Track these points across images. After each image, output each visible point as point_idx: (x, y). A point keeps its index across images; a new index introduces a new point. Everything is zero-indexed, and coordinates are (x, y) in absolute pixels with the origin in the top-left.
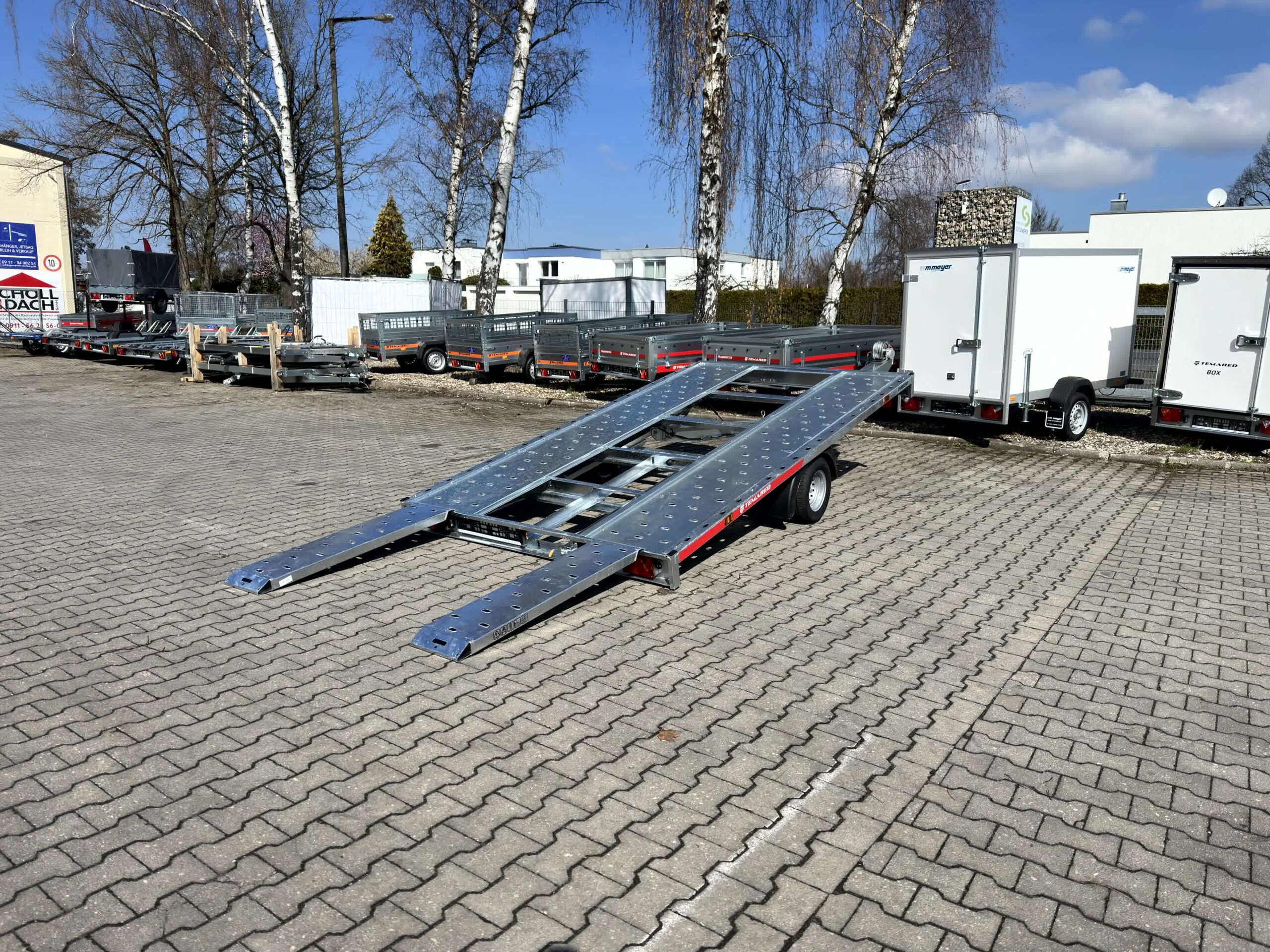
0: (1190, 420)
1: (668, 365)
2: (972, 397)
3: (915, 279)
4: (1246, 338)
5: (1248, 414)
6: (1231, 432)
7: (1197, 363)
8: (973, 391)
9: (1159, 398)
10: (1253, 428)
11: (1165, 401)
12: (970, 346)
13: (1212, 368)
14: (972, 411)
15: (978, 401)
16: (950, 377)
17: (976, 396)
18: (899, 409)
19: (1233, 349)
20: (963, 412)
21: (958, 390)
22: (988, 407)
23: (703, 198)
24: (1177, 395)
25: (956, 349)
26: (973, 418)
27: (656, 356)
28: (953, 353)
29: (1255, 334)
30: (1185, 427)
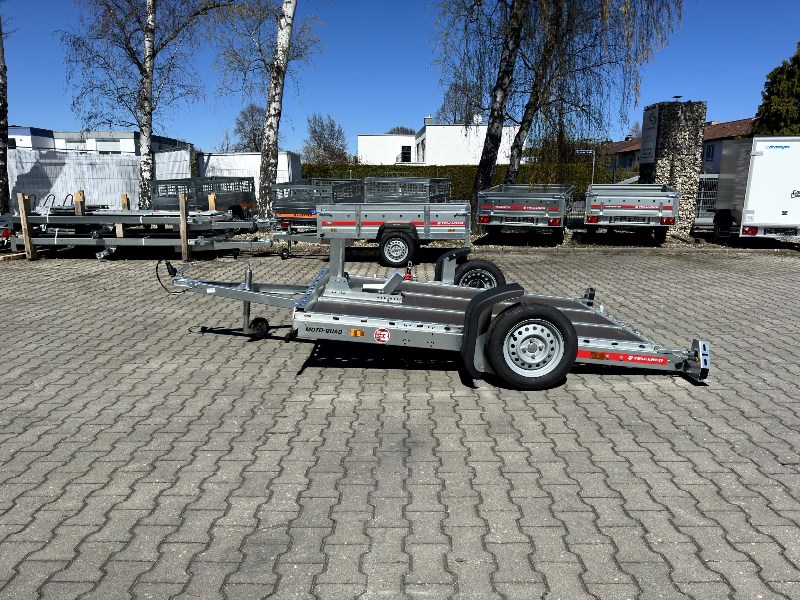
3: (761, 154)
14: (795, 233)
16: (784, 213)
28: (789, 198)
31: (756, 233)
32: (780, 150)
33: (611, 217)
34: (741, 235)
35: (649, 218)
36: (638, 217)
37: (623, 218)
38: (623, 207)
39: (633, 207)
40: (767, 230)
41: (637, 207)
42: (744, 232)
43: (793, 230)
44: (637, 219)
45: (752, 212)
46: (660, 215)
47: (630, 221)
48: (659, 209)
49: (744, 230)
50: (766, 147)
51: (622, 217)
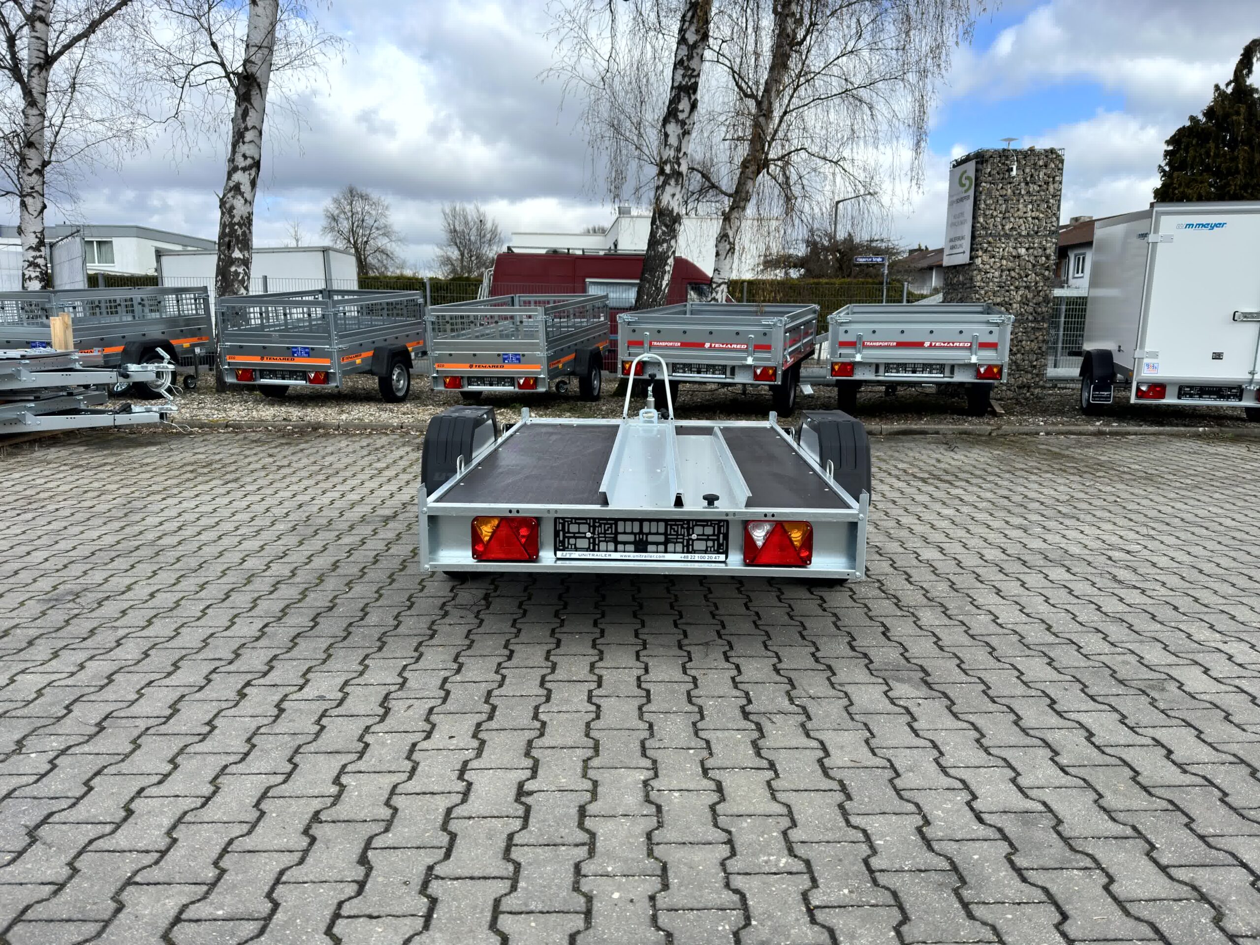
12: (1253, 319)
14: (1241, 395)
31: (1163, 397)
32: (1205, 231)
33: (877, 366)
34: (1133, 400)
35: (952, 367)
36: (931, 365)
37: (902, 366)
38: (901, 345)
39: (919, 345)
40: (1185, 389)
41: (927, 344)
42: (1140, 394)
43: (1236, 391)
44: (927, 367)
45: (1155, 355)
46: (974, 359)
47: (914, 372)
48: (970, 348)
49: (1138, 389)
50: (1179, 226)
51: (898, 365)
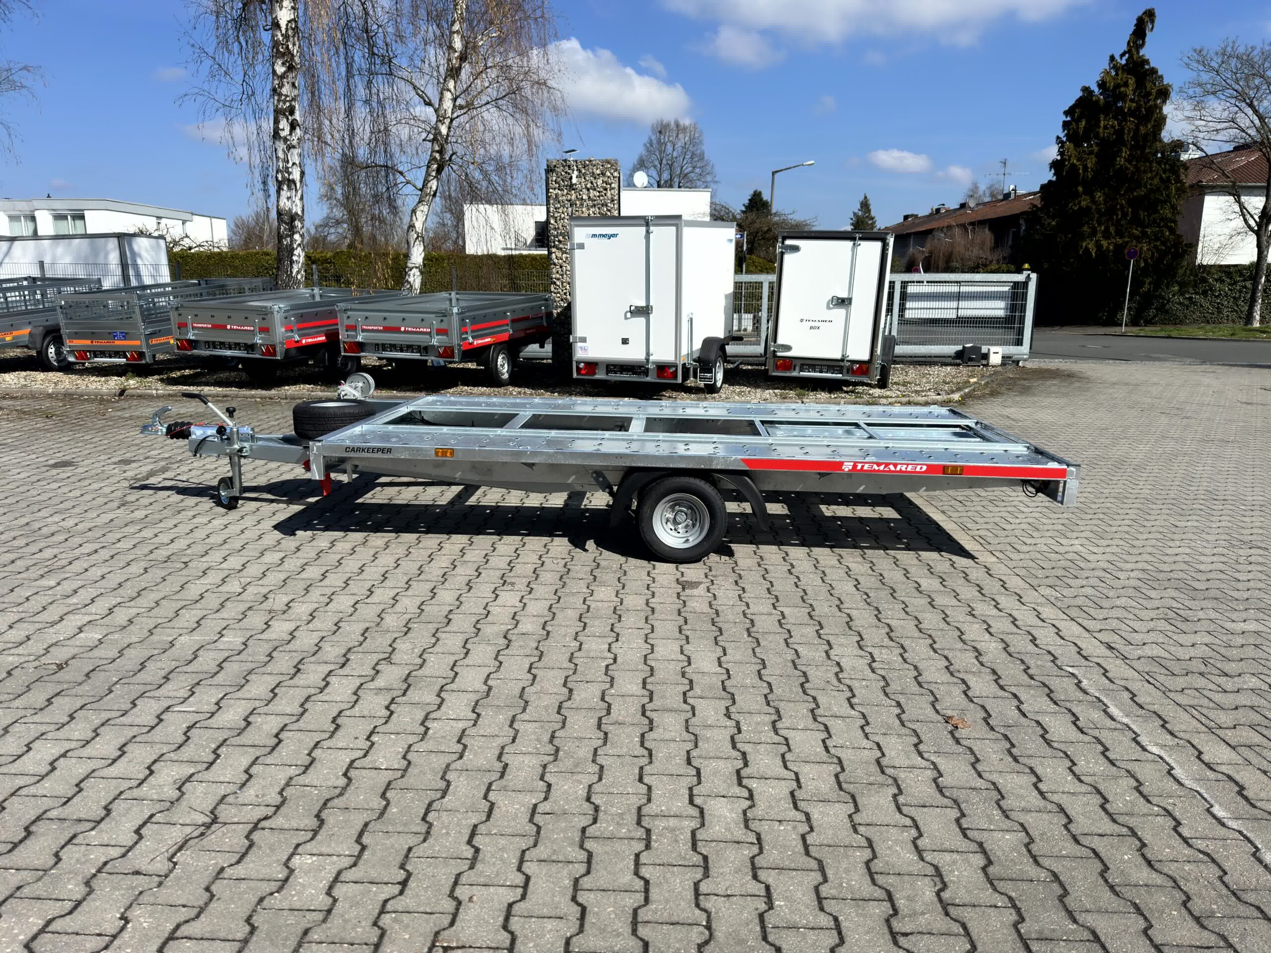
0: (797, 368)
1: (297, 338)
2: (648, 360)
3: (581, 246)
4: (838, 298)
5: (842, 360)
6: (829, 375)
7: (802, 321)
8: (648, 354)
9: (774, 352)
10: (845, 371)
11: (779, 354)
12: (643, 312)
13: (813, 324)
14: (646, 372)
15: (653, 363)
16: (625, 341)
17: (652, 358)
18: (575, 375)
19: (828, 308)
20: (638, 374)
21: (634, 353)
22: (662, 368)
23: (281, 146)
24: (788, 348)
25: (629, 315)
26: (648, 379)
27: (283, 330)
28: (626, 318)
29: (844, 295)
30: (795, 374)
31: (594, 372)
32: (605, 240)
35: (426, 347)
37: (393, 347)
39: (397, 330)
40: (611, 367)
41: (402, 329)
42: (578, 370)
43: (641, 369)
45: (585, 340)
48: (430, 333)
49: (577, 366)
